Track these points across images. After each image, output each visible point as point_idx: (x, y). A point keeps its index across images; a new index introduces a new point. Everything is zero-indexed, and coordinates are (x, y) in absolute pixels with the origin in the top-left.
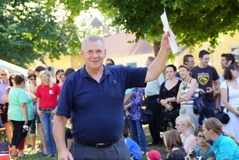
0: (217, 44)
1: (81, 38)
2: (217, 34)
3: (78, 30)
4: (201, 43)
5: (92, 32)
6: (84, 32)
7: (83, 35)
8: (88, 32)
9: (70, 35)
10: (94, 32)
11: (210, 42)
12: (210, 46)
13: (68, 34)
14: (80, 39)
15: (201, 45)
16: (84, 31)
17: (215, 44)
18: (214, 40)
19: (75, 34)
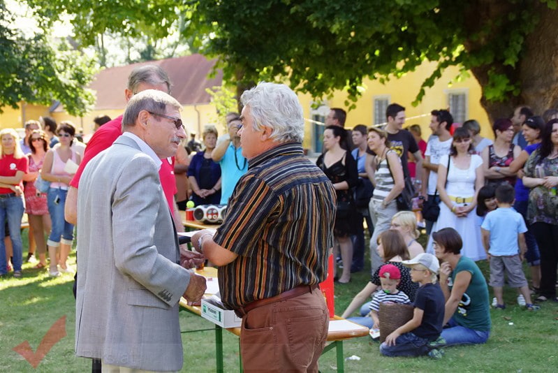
0: (360, 94)
1: (60, 72)
2: (360, 78)
3: (53, 58)
4: (331, 91)
5: (78, 63)
6: (65, 62)
7: (62, 67)
8: (71, 62)
9: (39, 65)
10: (82, 63)
11: (349, 91)
12: (349, 97)
13: (34, 62)
14: (57, 73)
15: (332, 96)
16: (63, 59)
17: (357, 95)
18: (354, 88)
19: (49, 65)
